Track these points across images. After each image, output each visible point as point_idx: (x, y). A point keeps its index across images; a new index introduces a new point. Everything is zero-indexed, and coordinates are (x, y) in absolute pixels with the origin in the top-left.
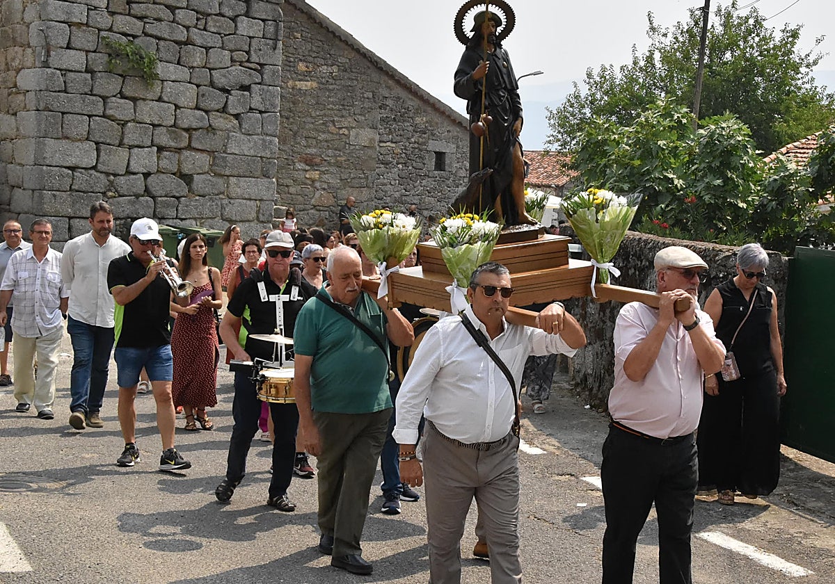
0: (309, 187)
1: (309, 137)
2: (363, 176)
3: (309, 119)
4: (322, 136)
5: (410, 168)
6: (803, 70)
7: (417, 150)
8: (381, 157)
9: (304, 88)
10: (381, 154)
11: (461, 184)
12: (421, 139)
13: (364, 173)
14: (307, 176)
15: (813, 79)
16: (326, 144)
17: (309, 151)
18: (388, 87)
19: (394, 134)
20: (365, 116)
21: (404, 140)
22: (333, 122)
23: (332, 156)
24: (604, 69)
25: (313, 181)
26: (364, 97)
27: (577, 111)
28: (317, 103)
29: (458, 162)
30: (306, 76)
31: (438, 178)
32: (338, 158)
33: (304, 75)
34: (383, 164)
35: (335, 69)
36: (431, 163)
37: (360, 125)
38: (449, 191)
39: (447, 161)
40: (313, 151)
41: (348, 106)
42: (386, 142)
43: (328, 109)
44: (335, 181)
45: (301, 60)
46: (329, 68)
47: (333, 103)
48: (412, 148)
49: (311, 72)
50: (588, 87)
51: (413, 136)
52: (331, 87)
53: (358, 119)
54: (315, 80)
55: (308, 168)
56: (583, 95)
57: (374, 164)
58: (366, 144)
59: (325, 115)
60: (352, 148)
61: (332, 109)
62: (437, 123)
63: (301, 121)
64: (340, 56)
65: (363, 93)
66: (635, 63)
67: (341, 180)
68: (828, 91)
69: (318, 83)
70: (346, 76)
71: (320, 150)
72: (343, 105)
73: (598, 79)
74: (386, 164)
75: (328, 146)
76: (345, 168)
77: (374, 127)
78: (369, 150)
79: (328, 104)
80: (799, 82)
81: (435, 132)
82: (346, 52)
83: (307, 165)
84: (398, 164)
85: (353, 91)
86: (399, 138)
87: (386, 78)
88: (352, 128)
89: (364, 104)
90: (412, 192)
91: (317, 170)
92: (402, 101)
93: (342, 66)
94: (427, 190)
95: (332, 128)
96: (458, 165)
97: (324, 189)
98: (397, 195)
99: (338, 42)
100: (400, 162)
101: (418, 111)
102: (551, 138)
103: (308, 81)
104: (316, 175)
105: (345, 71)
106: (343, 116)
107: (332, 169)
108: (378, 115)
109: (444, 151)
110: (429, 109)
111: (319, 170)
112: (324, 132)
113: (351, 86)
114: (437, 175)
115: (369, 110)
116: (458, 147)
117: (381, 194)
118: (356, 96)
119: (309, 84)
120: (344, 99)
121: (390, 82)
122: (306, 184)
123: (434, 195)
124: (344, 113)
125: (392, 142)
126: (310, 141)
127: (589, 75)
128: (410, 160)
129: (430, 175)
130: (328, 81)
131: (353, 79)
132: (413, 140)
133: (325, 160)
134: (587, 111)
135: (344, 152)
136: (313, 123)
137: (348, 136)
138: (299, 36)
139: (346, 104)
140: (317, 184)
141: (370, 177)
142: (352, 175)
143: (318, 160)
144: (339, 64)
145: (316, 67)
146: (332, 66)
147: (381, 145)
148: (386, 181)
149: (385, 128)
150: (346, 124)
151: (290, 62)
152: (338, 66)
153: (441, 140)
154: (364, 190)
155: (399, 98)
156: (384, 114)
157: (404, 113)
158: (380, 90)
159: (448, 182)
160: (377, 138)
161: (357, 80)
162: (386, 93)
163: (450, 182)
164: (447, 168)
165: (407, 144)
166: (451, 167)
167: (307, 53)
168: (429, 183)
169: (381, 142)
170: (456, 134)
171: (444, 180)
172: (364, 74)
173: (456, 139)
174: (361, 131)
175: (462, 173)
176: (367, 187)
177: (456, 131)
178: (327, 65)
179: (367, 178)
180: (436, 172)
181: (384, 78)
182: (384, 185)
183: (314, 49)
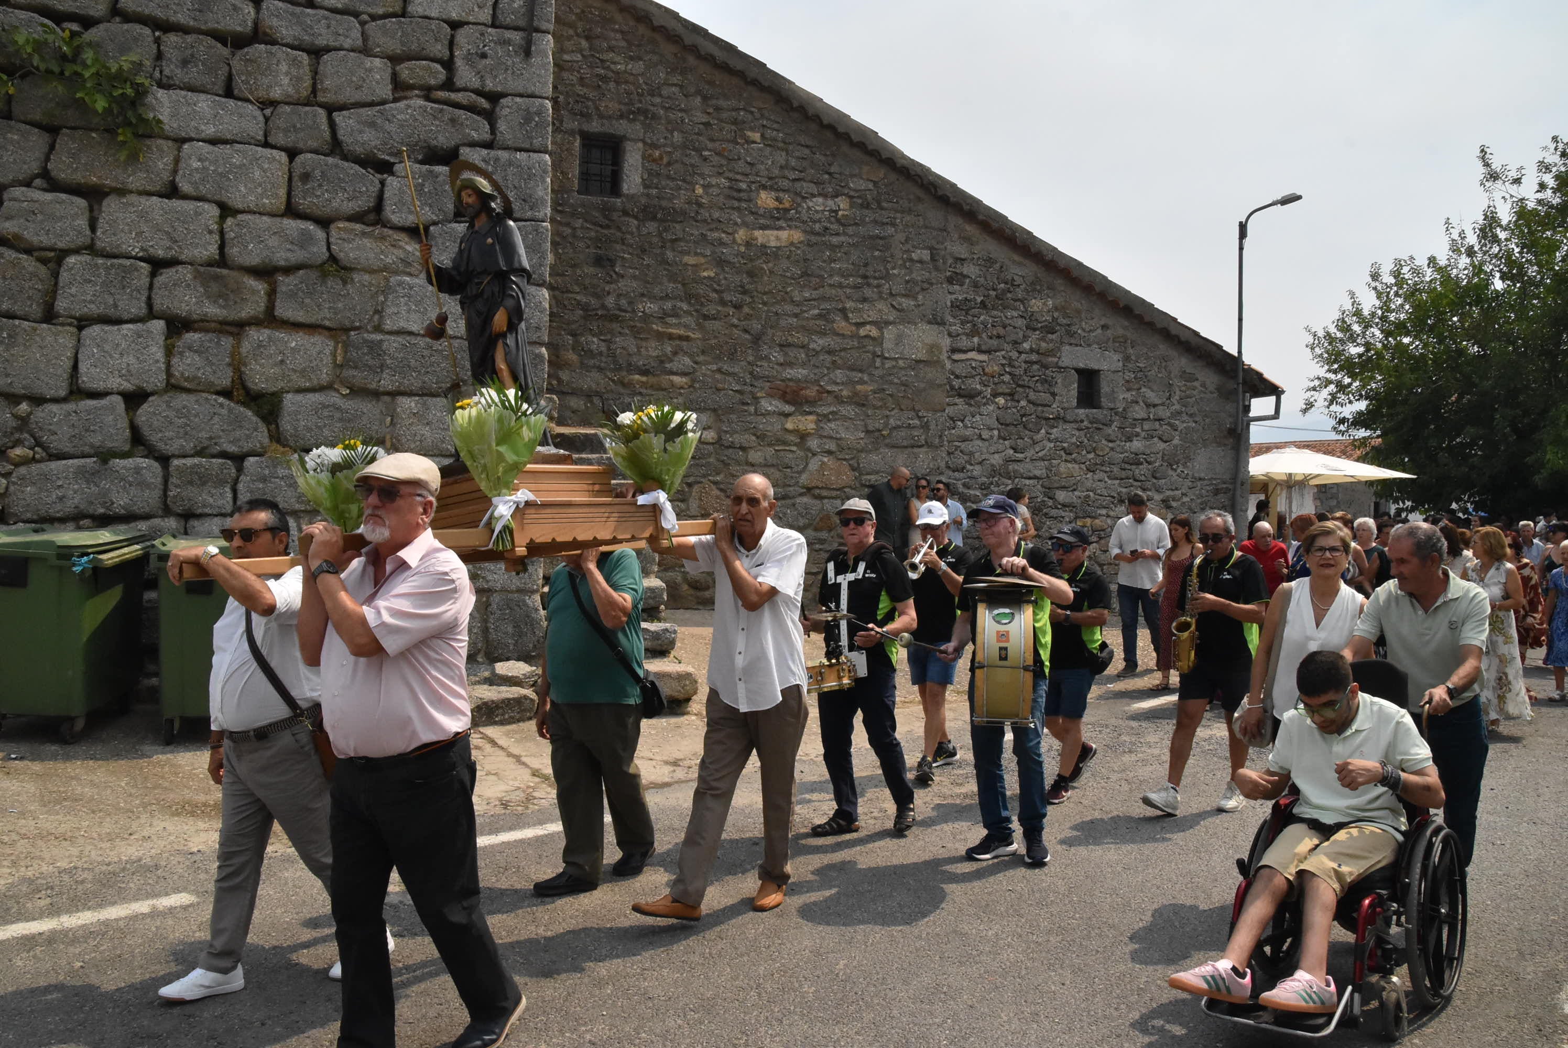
0: (794, 448)
1: (789, 345)
2: (917, 422)
3: (788, 308)
4: (819, 342)
5: (1023, 403)
7: (1035, 367)
8: (956, 383)
9: (773, 244)
10: (957, 377)
11: (1137, 435)
12: (1044, 345)
13: (919, 417)
14: (789, 426)
16: (828, 358)
17: (790, 373)
18: (966, 239)
19: (984, 335)
20: (916, 299)
21: (1007, 347)
22: (843, 311)
23: (843, 384)
24: (1399, 263)
25: (803, 436)
26: (911, 260)
28: (805, 274)
29: (1128, 390)
30: (778, 219)
31: (1086, 423)
32: (859, 387)
33: (772, 217)
34: (960, 396)
35: (843, 203)
36: (1069, 392)
37: (904, 317)
38: (1112, 449)
39: (1105, 388)
40: (799, 373)
41: (875, 278)
42: (965, 352)
43: (830, 285)
44: (852, 436)
45: (764, 187)
46: (830, 203)
47: (843, 274)
48: (1026, 362)
49: (787, 210)
50: (1374, 293)
51: (1025, 338)
52: (835, 240)
53: (900, 304)
54: (796, 227)
55: (788, 408)
56: (1366, 309)
57: (940, 397)
58: (922, 355)
59: (823, 298)
60: (888, 364)
61: (840, 286)
62: (1078, 312)
63: (768, 311)
64: (852, 176)
65: (908, 251)
66: (1457, 244)
67: (867, 432)
69: (805, 232)
70: (869, 216)
71: (816, 371)
72: (865, 277)
73: (1390, 279)
74: (969, 396)
75: (834, 362)
76: (875, 407)
77: (937, 321)
78: (927, 369)
79: (831, 276)
81: (1074, 328)
82: (865, 169)
83: (788, 402)
84: (995, 395)
85: (887, 247)
86: (995, 342)
87: (960, 221)
88: (887, 323)
89: (912, 272)
90: (1030, 453)
91: (810, 413)
92: (997, 266)
93: (859, 197)
94: (1063, 449)
95: (840, 324)
96: (1128, 396)
97: (830, 453)
98: (996, 460)
99: (845, 148)
100: (1000, 390)
101: (1034, 288)
103: (780, 228)
104: (808, 423)
105: (866, 206)
106: (865, 300)
107: (848, 410)
108: (945, 296)
109: (1096, 368)
110: (1059, 282)
111: (818, 415)
112: (823, 334)
113: (881, 238)
114: (1083, 417)
115: (926, 285)
116: (1127, 359)
117: (961, 460)
118: (892, 256)
119: (784, 234)
120: (866, 265)
121: (970, 229)
122: (785, 443)
123: (1079, 458)
124: (868, 292)
125: (980, 351)
126: (792, 353)
127: (1375, 276)
128: (1022, 386)
129: (1068, 417)
130: (826, 228)
131: (883, 224)
132: (1026, 346)
133: (828, 392)
134: (1377, 333)
135: (870, 374)
136: (796, 315)
137: (879, 341)
138: (757, 136)
139: (870, 273)
140: (813, 443)
141: (932, 427)
142: (892, 421)
143: (811, 392)
144: (852, 193)
145: (799, 200)
146: (837, 196)
147: (956, 357)
148: (968, 432)
149: (963, 323)
150: (873, 316)
151: (740, 191)
152: (851, 197)
153: (1089, 345)
154: (922, 453)
155: (990, 261)
156: (960, 293)
157: (1005, 292)
158: (948, 244)
159: (1109, 431)
160: (946, 342)
161: (893, 225)
162: (961, 250)
163: (1112, 430)
164: (1104, 401)
165: (1014, 355)
166: (1114, 400)
167: (776, 172)
168: (1067, 433)
169: (954, 350)
170: (1120, 332)
171: (1099, 425)
172: (910, 211)
173: (1121, 343)
174: (908, 330)
175: (1139, 412)
176: (928, 444)
177: (1120, 327)
178: (825, 196)
179: (926, 427)
180: (1081, 411)
181: (954, 221)
182: (965, 439)
183: (793, 162)
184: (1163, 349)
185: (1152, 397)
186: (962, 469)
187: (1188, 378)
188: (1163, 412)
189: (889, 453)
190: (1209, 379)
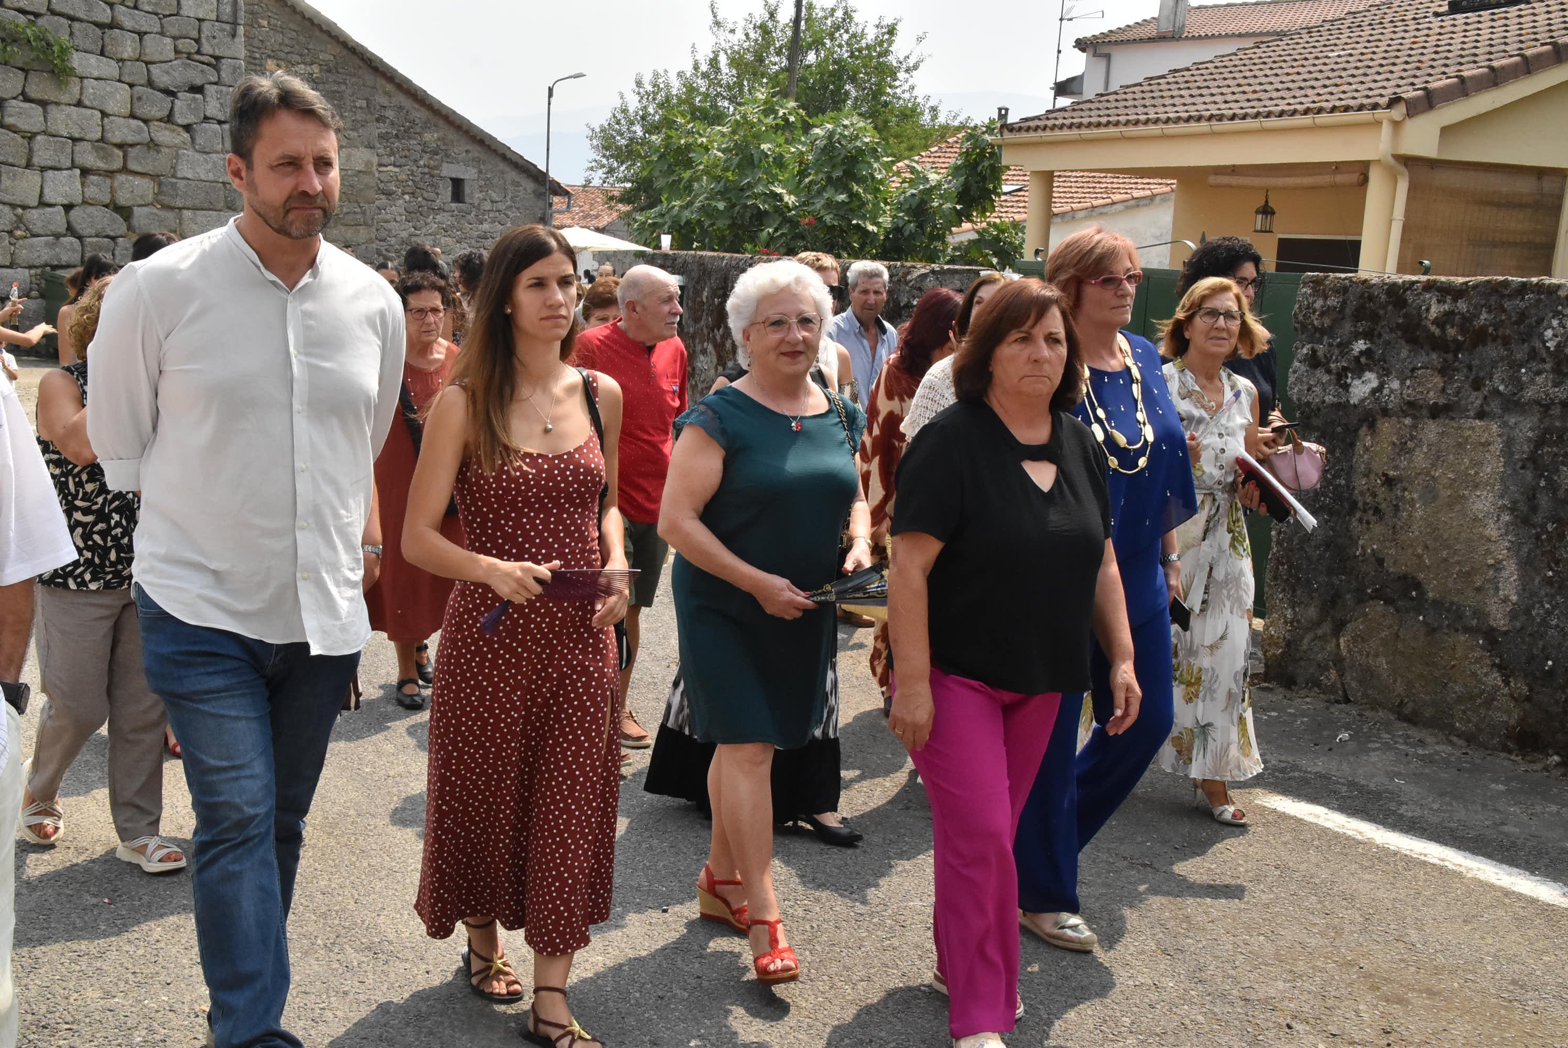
2: (358, 210)
5: (420, 199)
6: (901, 75)
7: (427, 176)
8: (381, 186)
10: (382, 182)
11: (485, 220)
12: (432, 162)
13: (360, 207)
15: (912, 88)
18: (387, 94)
19: (397, 156)
20: (358, 132)
21: (411, 163)
24: (656, 75)
26: (356, 107)
27: (624, 129)
29: (481, 191)
31: (456, 212)
34: (383, 194)
35: (316, 68)
36: (446, 192)
37: (352, 144)
38: (471, 228)
39: (467, 190)
42: (385, 166)
45: (269, 56)
46: (308, 68)
48: (422, 173)
50: (637, 98)
51: (421, 157)
53: (349, 135)
56: (631, 110)
57: (372, 194)
58: (361, 168)
62: (452, 141)
64: (321, 51)
65: (354, 101)
66: (696, 67)
68: (932, 103)
70: (331, 78)
73: (649, 88)
74: (388, 194)
77: (370, 147)
78: (365, 177)
80: (898, 91)
81: (450, 152)
82: (329, 46)
84: (404, 194)
85: (342, 98)
86: (403, 161)
87: (384, 82)
89: (356, 115)
90: (424, 231)
92: (405, 111)
93: (325, 65)
94: (443, 228)
96: (480, 195)
98: (404, 234)
99: (317, 33)
100: (407, 191)
101: (426, 126)
102: (594, 164)
105: (329, 71)
109: (462, 177)
110: (441, 122)
113: (338, 93)
114: (454, 208)
115: (364, 123)
116: (480, 172)
117: (383, 234)
118: (344, 104)
121: (389, 87)
123: (451, 234)
125: (395, 166)
127: (639, 84)
128: (419, 188)
129: (446, 209)
131: (340, 83)
132: (422, 163)
134: (638, 130)
138: (265, 23)
141: (368, 213)
144: (321, 63)
146: (312, 64)
147: (381, 169)
148: (388, 217)
149: (385, 148)
151: (255, 59)
152: (320, 65)
153: (458, 163)
154: (362, 229)
155: (401, 108)
156: (383, 128)
157: (409, 128)
158: (376, 97)
159: (469, 217)
160: (375, 160)
161: (345, 84)
162: (384, 101)
163: (471, 217)
164: (467, 199)
165: (415, 168)
166: (472, 198)
167: (277, 47)
168: (444, 219)
169: (380, 165)
170: (477, 155)
171: (464, 214)
172: (354, 75)
173: (477, 161)
174: (354, 152)
175: (487, 206)
176: (366, 224)
177: (476, 151)
178: (305, 64)
179: (364, 213)
180: (454, 205)
181: (381, 82)
182: (387, 221)
183: (287, 41)
184: (502, 166)
185: (495, 196)
186: (384, 240)
187: (516, 184)
188: (501, 206)
189: (343, 229)
190: (529, 185)
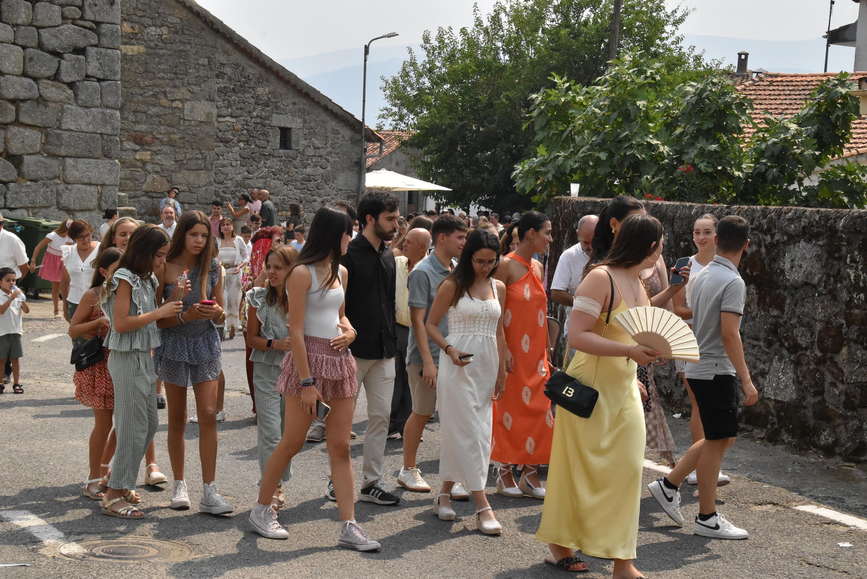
0: (140, 170)
1: (138, 112)
2: (200, 156)
3: (138, 91)
4: (153, 110)
5: (253, 146)
6: (668, 28)
7: (259, 126)
8: (220, 134)
9: (130, 53)
10: (220, 131)
11: (309, 165)
12: (264, 113)
13: (201, 153)
14: (138, 157)
15: (678, 40)
16: (157, 119)
17: (138, 127)
18: (226, 52)
19: (234, 108)
20: (200, 87)
21: (245, 114)
22: (165, 93)
23: (164, 134)
24: (441, 31)
25: (144, 163)
26: (198, 64)
27: (413, 80)
28: (146, 71)
29: (306, 139)
30: (132, 39)
31: (284, 158)
32: (172, 136)
33: (130, 38)
34: (222, 142)
35: (165, 30)
36: (276, 140)
37: (195, 97)
38: (297, 173)
39: (294, 138)
40: (143, 127)
41: (180, 74)
42: (224, 117)
43: (159, 78)
44: (169, 163)
45: (125, 20)
46: (158, 30)
47: (163, 71)
48: (255, 123)
49: (136, 34)
50: (425, 53)
51: (255, 109)
52: (161, 52)
53: (193, 89)
54: (142, 44)
55: (137, 147)
56: (419, 62)
57: (211, 142)
58: (203, 119)
59: (155, 86)
60: (187, 123)
61: (163, 78)
62: (281, 95)
63: (128, 92)
64: (170, 15)
65: (197, 59)
66: (479, 23)
67: (176, 161)
68: (696, 53)
69: (146, 47)
70: (178, 38)
71: (151, 126)
72: (176, 73)
73: (436, 43)
75: (160, 122)
76: (180, 148)
77: (211, 100)
78: (205, 126)
79: (159, 72)
80: (668, 42)
81: (279, 104)
82: (177, 11)
83: (137, 144)
84: (239, 141)
85: (187, 56)
86: (239, 112)
87: (223, 42)
88: (187, 100)
89: (199, 71)
90: (256, 174)
91: (148, 150)
92: (241, 68)
93: (173, 27)
94: (273, 172)
95: (164, 101)
96: (305, 143)
97: (157, 172)
98: (239, 178)
100: (242, 139)
101: (259, 81)
103: (133, 44)
104: (146, 156)
105: (176, 32)
106: (175, 87)
107: (166, 149)
108: (215, 84)
109: (289, 126)
110: (272, 78)
111: (151, 151)
112: (154, 105)
113: (184, 51)
114: (283, 154)
115: (205, 79)
116: (305, 121)
117: (222, 177)
118: (189, 62)
119: (135, 48)
120: (176, 67)
121: (228, 47)
122: (135, 166)
123: (280, 178)
124: (177, 82)
125: (232, 116)
126: (139, 116)
127: (426, 40)
128: (253, 137)
129: (275, 155)
130: (157, 45)
131: (185, 43)
132: (255, 114)
133: (157, 139)
135: (178, 129)
136: (141, 95)
137: (182, 110)
139: (178, 71)
140: (149, 167)
141: (208, 159)
142: (188, 155)
143: (148, 138)
144: (170, 25)
145: (143, 28)
146: (162, 27)
147: (220, 119)
148: (226, 162)
149: (224, 100)
150: (179, 96)
152: (169, 27)
153: (286, 114)
154: (203, 173)
155: (238, 65)
156: (222, 83)
157: (244, 83)
158: (217, 55)
159: (295, 162)
160: (215, 111)
161: (190, 43)
162: (221, 58)
163: (297, 162)
164: (293, 146)
165: (249, 119)
166: (298, 144)
167: (132, 11)
168: (274, 163)
169: (219, 116)
170: (302, 106)
171: (291, 159)
172: (198, 36)
173: (302, 112)
174: (197, 104)
175: (310, 152)
176: (206, 169)
177: (302, 103)
178: (155, 26)
179: (205, 159)
180: (281, 151)
181: (221, 42)
182: (224, 166)
183: (140, 6)
184: (324, 116)
185: (317, 143)
186: (222, 183)
187: (336, 132)
188: (323, 152)
189: (186, 173)
190: (346, 133)
